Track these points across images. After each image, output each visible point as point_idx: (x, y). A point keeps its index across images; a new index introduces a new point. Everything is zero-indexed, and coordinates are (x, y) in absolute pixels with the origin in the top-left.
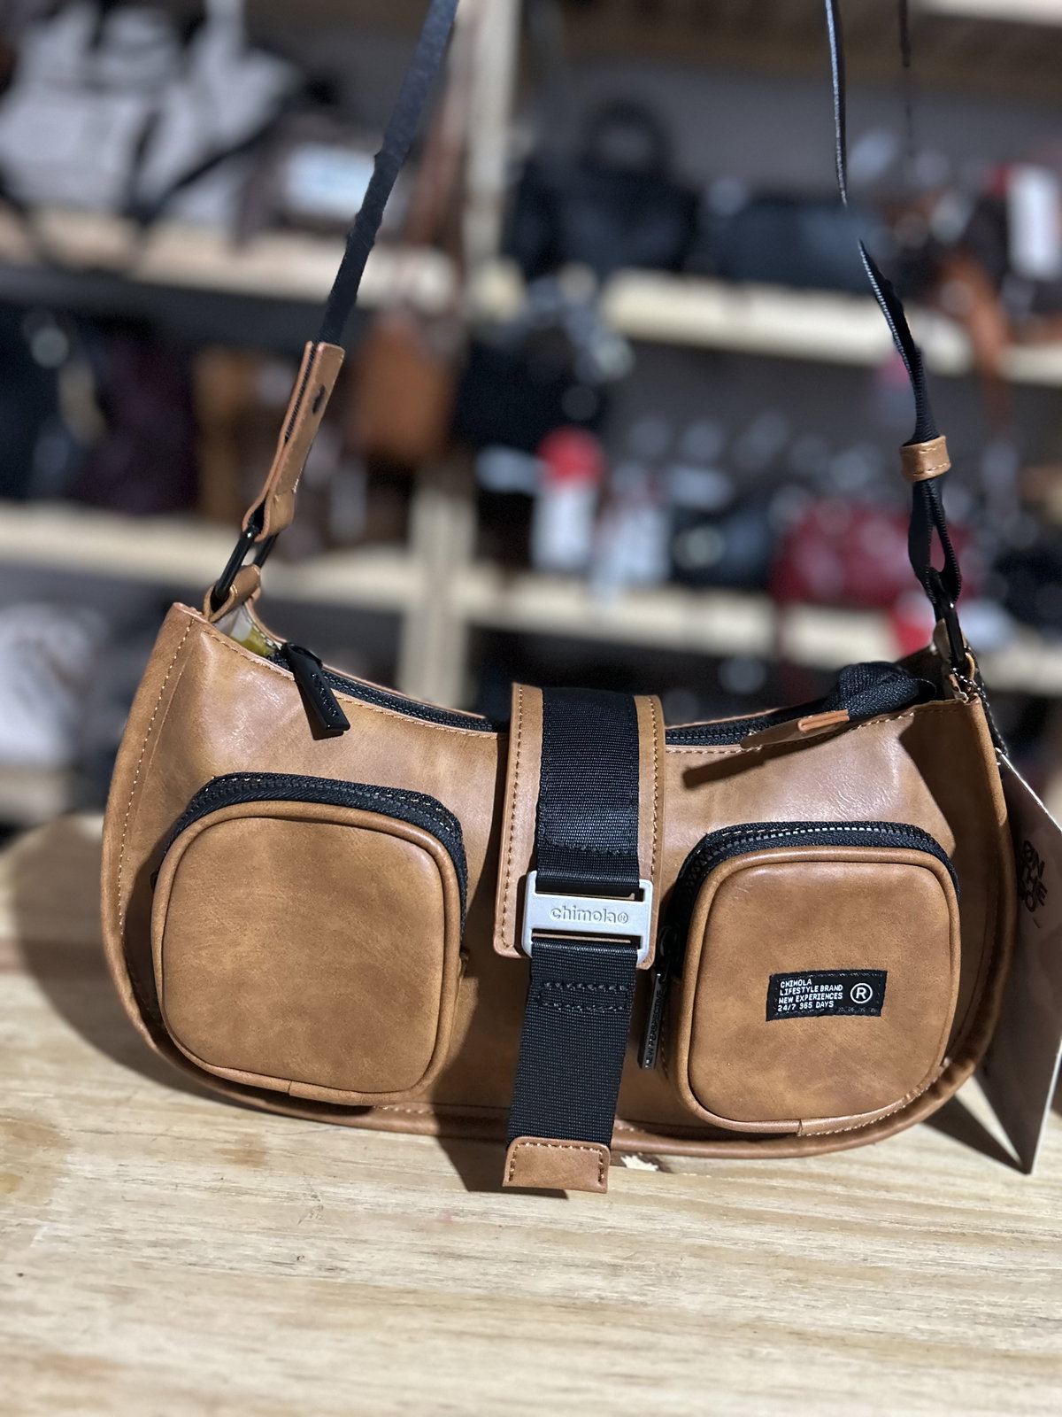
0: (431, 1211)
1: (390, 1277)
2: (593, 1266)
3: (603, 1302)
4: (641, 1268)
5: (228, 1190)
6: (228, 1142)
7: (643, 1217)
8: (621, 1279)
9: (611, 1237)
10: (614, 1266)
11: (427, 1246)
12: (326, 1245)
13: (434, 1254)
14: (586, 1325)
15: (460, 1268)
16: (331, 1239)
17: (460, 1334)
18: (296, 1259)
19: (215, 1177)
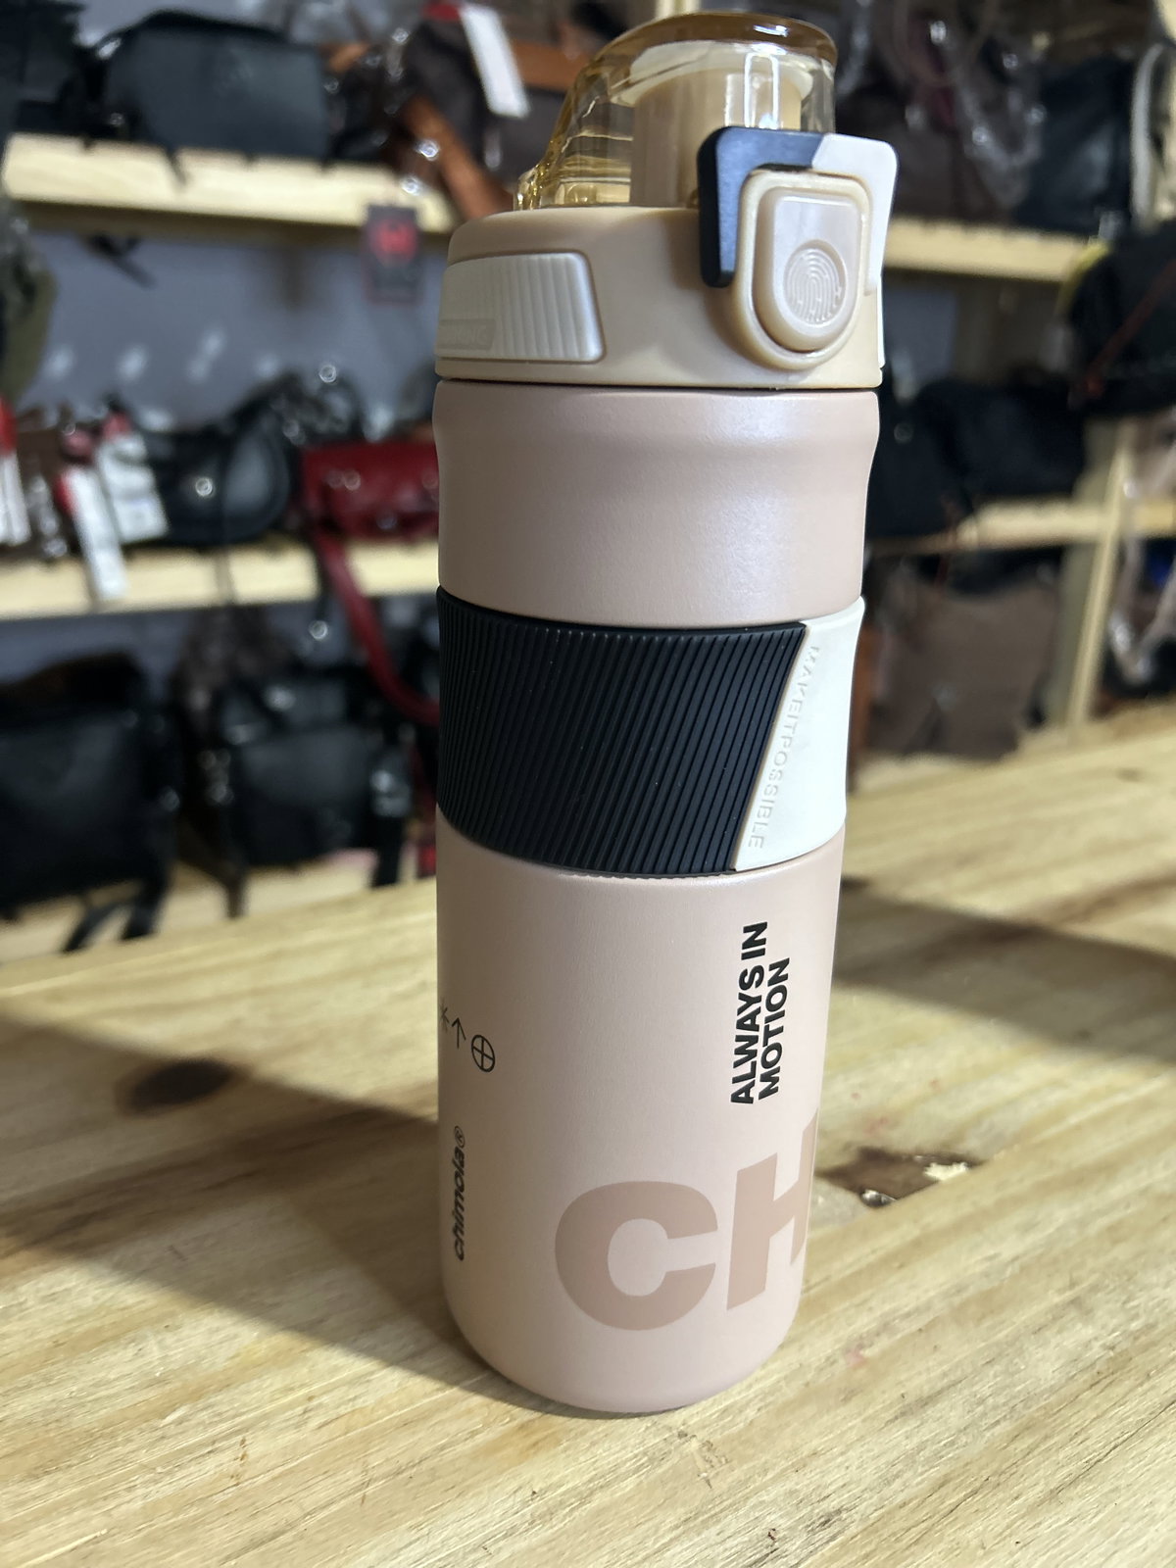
0: (831, 1361)
1: (898, 1482)
2: (1057, 1316)
3: (1118, 1350)
4: (1095, 1289)
5: (562, 1504)
6: (473, 1434)
7: (1028, 1228)
8: (1100, 1313)
9: (1027, 1268)
10: (1075, 1302)
11: (885, 1409)
12: (777, 1491)
13: (903, 1414)
14: (1140, 1389)
15: (952, 1413)
16: (774, 1480)
17: (1054, 1495)
18: (770, 1541)
19: (519, 1497)
